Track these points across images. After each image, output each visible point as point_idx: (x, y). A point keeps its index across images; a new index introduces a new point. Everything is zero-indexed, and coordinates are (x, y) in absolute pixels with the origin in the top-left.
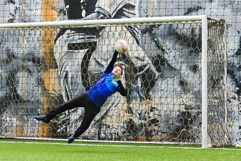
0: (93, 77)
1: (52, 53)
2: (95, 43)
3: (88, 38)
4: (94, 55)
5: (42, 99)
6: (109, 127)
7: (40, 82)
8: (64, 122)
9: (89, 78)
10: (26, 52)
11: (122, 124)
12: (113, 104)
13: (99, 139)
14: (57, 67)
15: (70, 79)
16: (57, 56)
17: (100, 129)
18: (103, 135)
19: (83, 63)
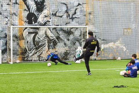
3: (35, 30)
4: (37, 35)
9: (36, 43)
12: (44, 50)
13: (39, 61)
14: (24, 39)
15: (29, 43)
17: (39, 58)
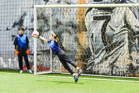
0: (109, 37)
1: (84, 22)
2: (110, 16)
3: (106, 13)
5: (78, 50)
6: (118, 68)
7: (77, 39)
8: (91, 64)
10: (68, 21)
11: (126, 66)
12: (120, 54)
15: (94, 39)
16: (87, 24)
18: (114, 72)
19: (102, 29)
